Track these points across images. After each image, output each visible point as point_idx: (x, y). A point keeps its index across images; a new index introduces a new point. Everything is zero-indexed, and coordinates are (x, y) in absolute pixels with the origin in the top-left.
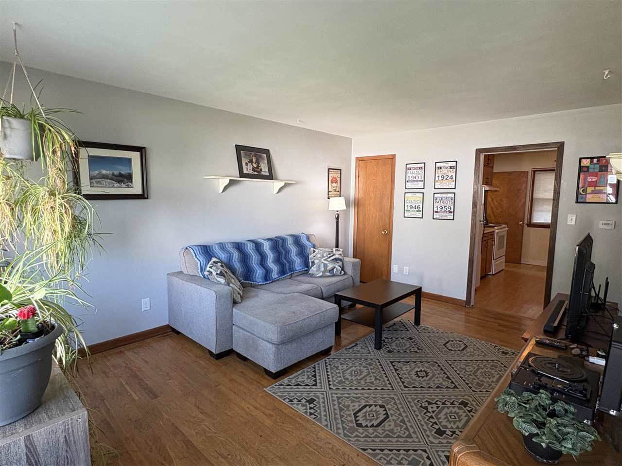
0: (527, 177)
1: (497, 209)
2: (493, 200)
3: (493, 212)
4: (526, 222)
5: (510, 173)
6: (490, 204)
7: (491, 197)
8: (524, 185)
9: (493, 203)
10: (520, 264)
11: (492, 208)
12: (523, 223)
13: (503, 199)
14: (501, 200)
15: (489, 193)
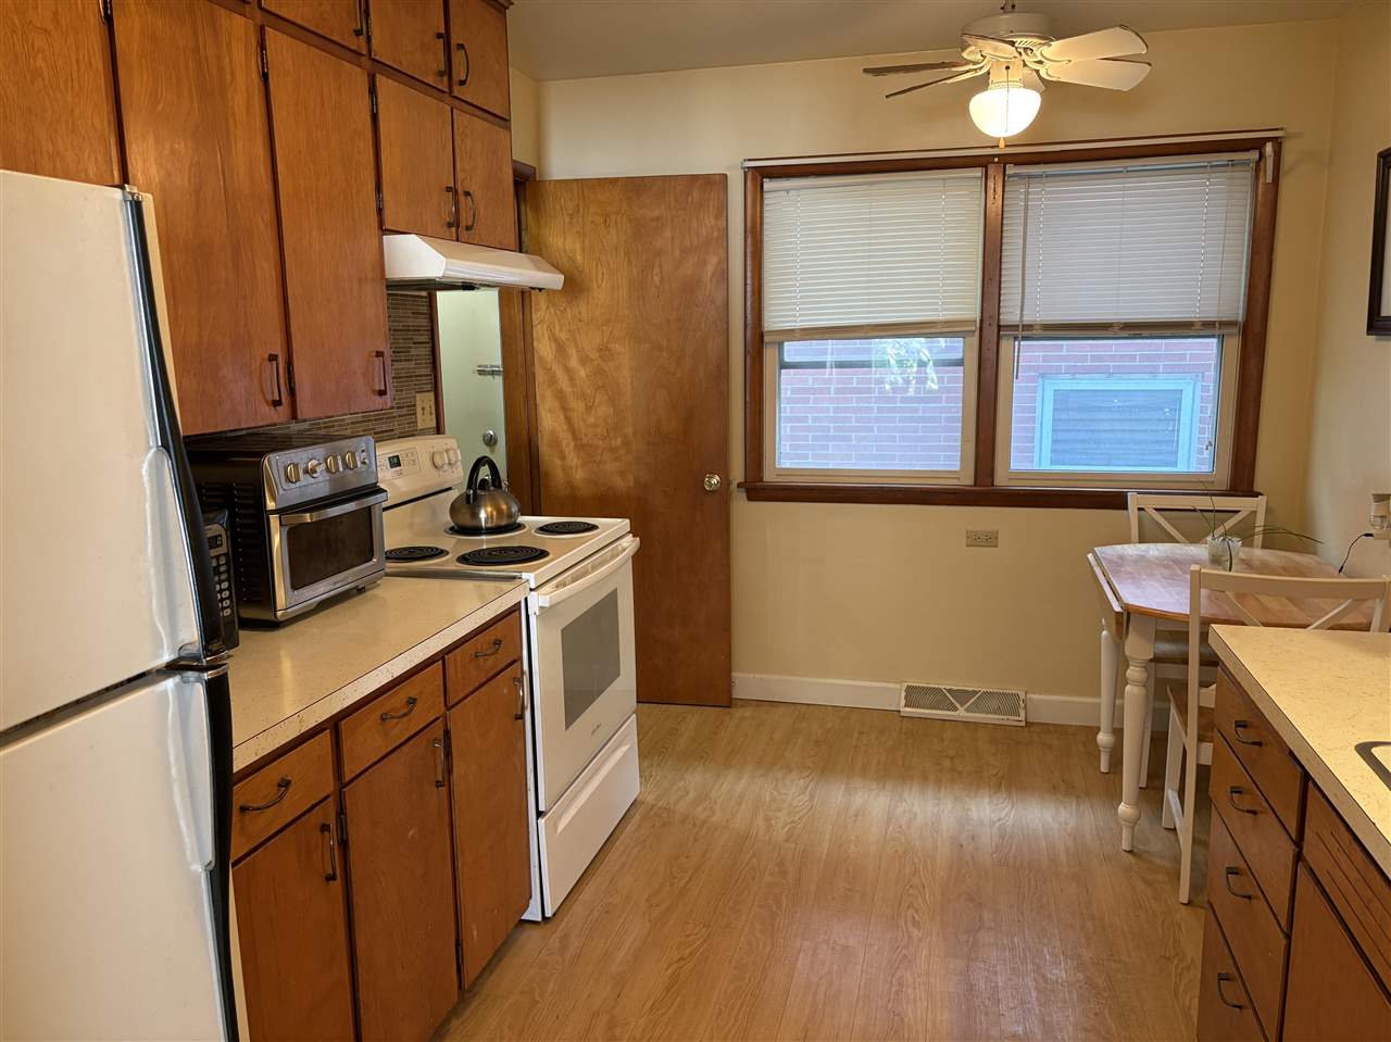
0: (723, 209)
1: (589, 408)
2: (561, 349)
3: (568, 420)
4: (738, 473)
5: (635, 187)
6: (553, 381)
7: (554, 339)
8: (713, 260)
9: (567, 370)
10: (728, 702)
11: (560, 396)
12: (726, 482)
13: (617, 347)
14: (605, 351)
15: (541, 312)
